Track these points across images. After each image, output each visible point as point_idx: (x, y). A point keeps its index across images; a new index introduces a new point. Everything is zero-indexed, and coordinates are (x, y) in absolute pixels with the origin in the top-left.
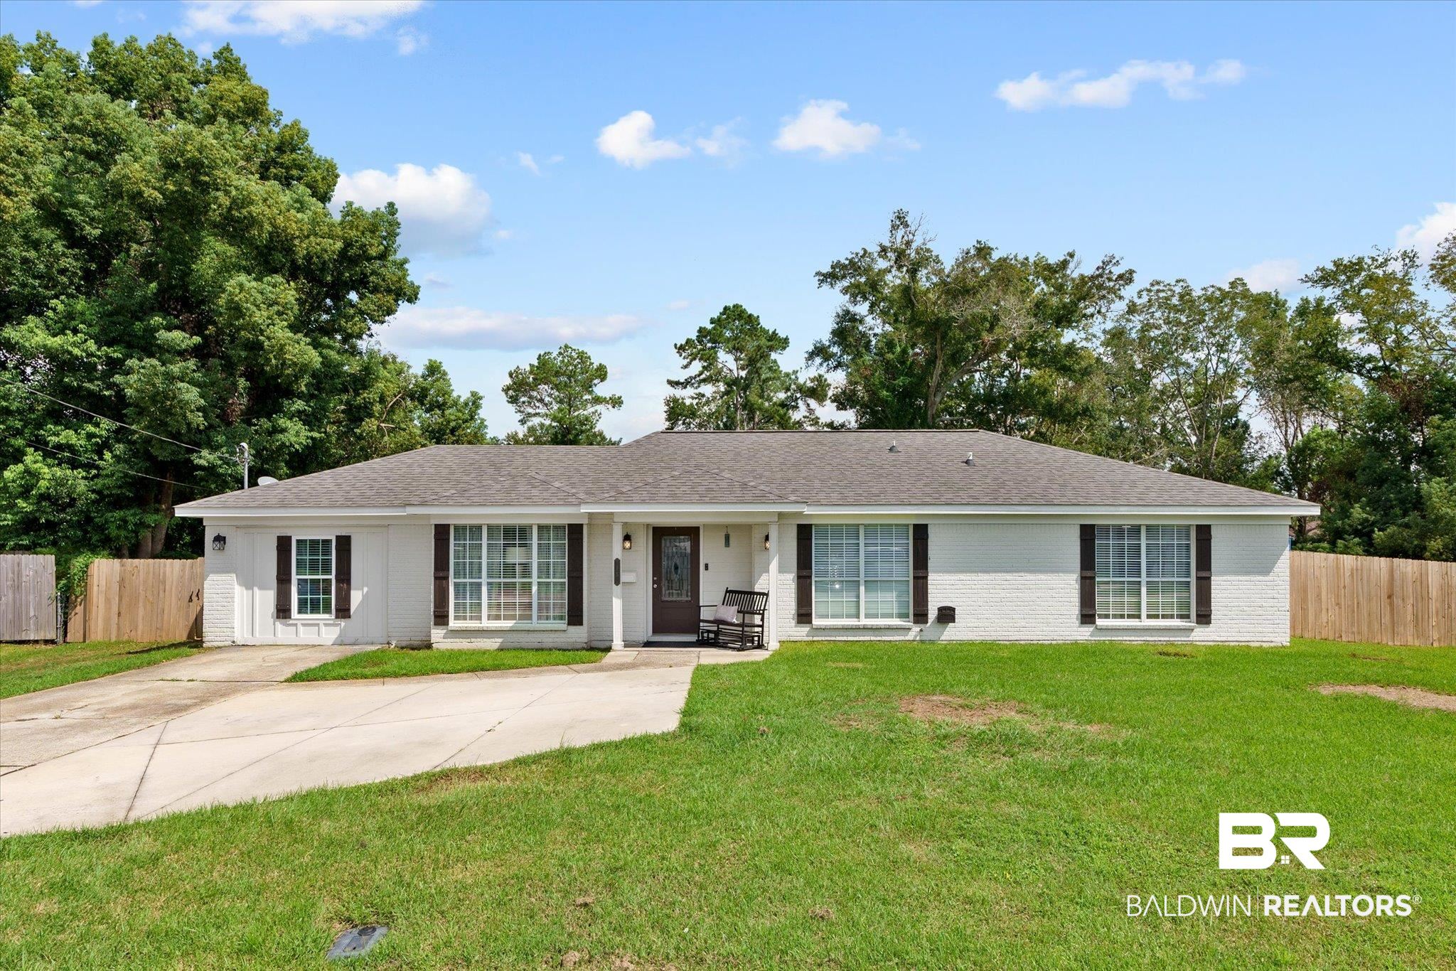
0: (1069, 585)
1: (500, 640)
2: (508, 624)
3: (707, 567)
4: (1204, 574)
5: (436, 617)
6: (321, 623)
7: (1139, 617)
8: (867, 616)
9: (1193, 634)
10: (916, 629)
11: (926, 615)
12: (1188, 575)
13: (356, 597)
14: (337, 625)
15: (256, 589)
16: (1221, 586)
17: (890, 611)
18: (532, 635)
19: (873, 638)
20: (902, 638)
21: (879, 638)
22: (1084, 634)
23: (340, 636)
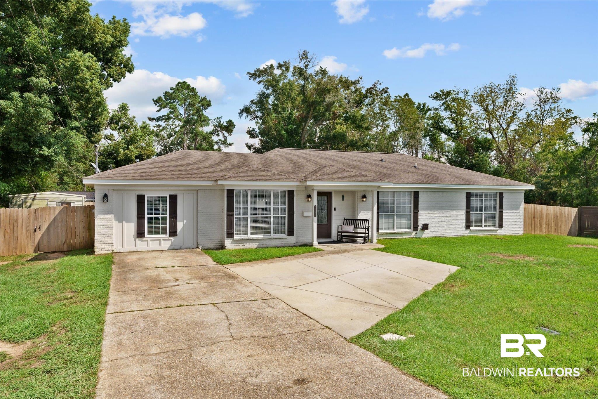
0: (462, 214)
1: (257, 244)
2: (261, 236)
3: (335, 209)
4: (501, 210)
5: (227, 234)
6: (161, 239)
7: (481, 226)
8: (397, 228)
9: (498, 232)
10: (414, 233)
11: (417, 227)
12: (496, 210)
13: (180, 225)
14: (169, 240)
15: (124, 222)
16: (506, 214)
17: (404, 226)
18: (272, 241)
19: (400, 237)
20: (409, 237)
21: (402, 237)
22: (466, 233)
23: (172, 245)
